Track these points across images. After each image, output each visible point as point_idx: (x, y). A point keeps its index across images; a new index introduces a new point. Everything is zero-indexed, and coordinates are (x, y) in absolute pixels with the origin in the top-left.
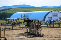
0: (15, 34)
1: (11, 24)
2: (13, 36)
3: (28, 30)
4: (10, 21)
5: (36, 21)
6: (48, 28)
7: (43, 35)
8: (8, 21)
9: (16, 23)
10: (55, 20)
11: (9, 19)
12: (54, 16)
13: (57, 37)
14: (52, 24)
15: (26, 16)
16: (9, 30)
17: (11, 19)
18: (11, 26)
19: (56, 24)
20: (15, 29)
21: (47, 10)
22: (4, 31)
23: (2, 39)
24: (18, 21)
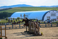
0: (15, 33)
1: (11, 24)
2: (13, 35)
3: (28, 29)
4: (10, 21)
5: (35, 21)
6: (47, 27)
7: (42, 34)
8: (9, 20)
9: (16, 22)
10: (53, 19)
11: (9, 19)
12: (52, 15)
13: (55, 36)
14: (50, 23)
15: (26, 16)
16: (10, 29)
17: (11, 18)
18: (12, 25)
19: (54, 23)
20: (15, 28)
21: (46, 9)
22: (4, 30)
23: (3, 38)
24: (18, 20)
